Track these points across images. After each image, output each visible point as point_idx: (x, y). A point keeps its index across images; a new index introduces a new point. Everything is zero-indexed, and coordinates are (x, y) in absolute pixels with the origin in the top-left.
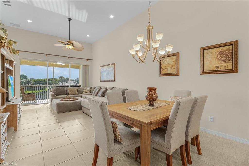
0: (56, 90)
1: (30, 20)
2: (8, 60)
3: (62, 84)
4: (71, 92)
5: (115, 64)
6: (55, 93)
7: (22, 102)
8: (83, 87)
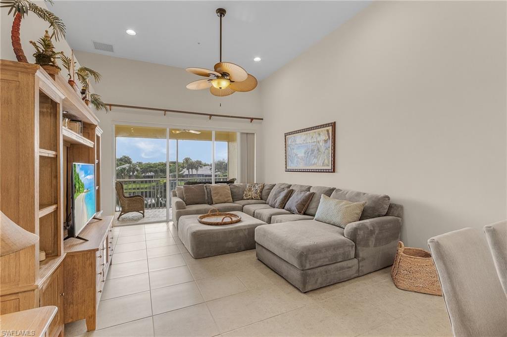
0: (185, 193)
1: (132, 29)
2: (80, 121)
3: (189, 172)
4: (216, 198)
5: (334, 125)
6: (182, 198)
7: (121, 215)
8: (241, 184)
